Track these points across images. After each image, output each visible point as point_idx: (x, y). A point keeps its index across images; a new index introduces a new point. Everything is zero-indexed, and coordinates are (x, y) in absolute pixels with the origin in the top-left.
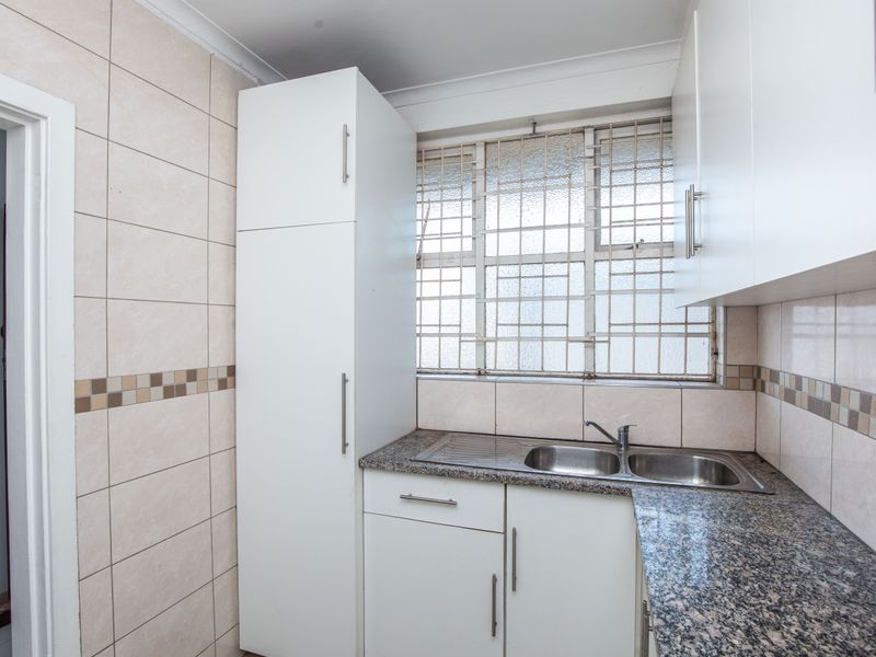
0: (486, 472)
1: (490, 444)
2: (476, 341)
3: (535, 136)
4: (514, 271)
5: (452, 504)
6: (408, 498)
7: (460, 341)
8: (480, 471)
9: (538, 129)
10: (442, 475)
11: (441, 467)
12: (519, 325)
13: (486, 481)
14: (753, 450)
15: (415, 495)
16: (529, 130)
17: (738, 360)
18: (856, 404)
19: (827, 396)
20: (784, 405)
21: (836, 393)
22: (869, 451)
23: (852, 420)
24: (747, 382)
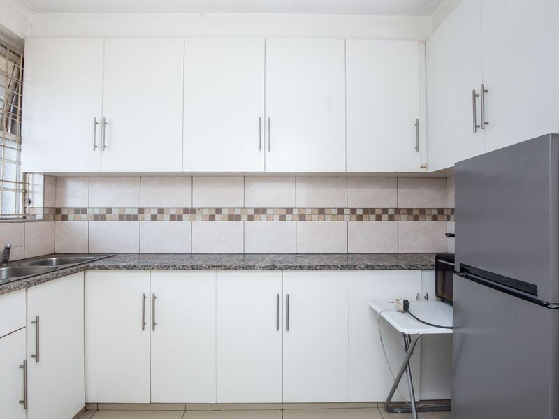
14: (53, 252)
17: (49, 205)
18: (155, 212)
19: (135, 212)
20: (92, 223)
21: (141, 211)
22: (164, 225)
23: (154, 218)
24: (51, 217)
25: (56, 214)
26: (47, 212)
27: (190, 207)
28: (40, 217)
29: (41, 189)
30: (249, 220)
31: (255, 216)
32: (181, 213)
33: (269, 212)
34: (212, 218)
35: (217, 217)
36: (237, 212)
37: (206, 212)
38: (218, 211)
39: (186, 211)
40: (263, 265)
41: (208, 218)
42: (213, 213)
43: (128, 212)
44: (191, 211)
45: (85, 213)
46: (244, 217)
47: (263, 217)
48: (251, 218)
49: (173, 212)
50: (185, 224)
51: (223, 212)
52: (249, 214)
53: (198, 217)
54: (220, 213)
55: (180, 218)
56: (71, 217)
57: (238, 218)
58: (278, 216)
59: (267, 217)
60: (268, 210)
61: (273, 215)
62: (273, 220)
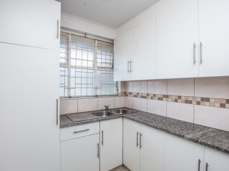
0: (97, 119)
1: (76, 115)
2: (68, 88)
3: (85, 37)
4: (80, 70)
5: (87, 130)
6: (75, 132)
7: (65, 89)
8: (95, 119)
9: (87, 36)
10: (86, 123)
11: (85, 121)
12: (81, 84)
13: (97, 121)
14: (124, 107)
15: (76, 131)
16: (84, 35)
17: (123, 91)
18: (152, 96)
19: (146, 95)
20: (134, 98)
21: (148, 95)
22: (155, 102)
23: (152, 98)
24: (124, 95)
25: (125, 94)
26: (122, 93)
27: (166, 94)
28: (120, 95)
29: (120, 85)
30: (197, 104)
31: (201, 102)
32: (162, 97)
33: (211, 100)
34: (176, 101)
35: (179, 100)
36: (190, 99)
37: (174, 98)
38: (180, 97)
39: (164, 96)
40: (190, 136)
41: (174, 101)
42: (177, 98)
43: (143, 95)
44: (167, 96)
45: (132, 94)
46: (194, 102)
47: (207, 103)
48: (198, 103)
49: (159, 96)
50: (164, 102)
51: (182, 98)
52: (197, 100)
53: (170, 99)
54: (181, 99)
55: (162, 99)
56: (128, 95)
57: (191, 102)
58: (219, 104)
59: (210, 104)
60: (210, 99)
61: (214, 103)
62: (214, 107)
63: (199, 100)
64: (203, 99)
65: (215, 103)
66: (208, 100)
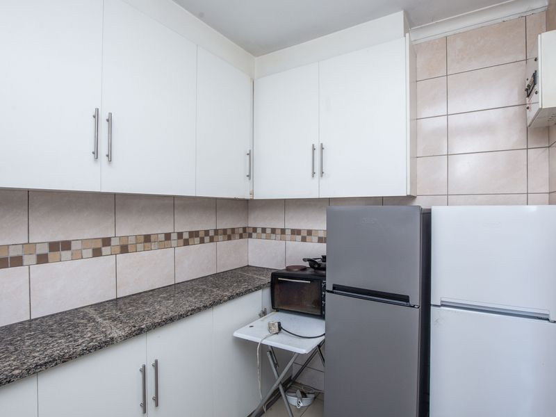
30: (38, 262)
31: (51, 255)
33: (75, 246)
36: (14, 253)
46: (29, 259)
47: (66, 254)
48: (42, 259)
52: (39, 252)
57: (17, 262)
58: (91, 251)
59: (72, 254)
60: (73, 242)
61: (81, 250)
62: (82, 258)
63: (44, 249)
64: (54, 246)
65: (84, 251)
66: (66, 245)
